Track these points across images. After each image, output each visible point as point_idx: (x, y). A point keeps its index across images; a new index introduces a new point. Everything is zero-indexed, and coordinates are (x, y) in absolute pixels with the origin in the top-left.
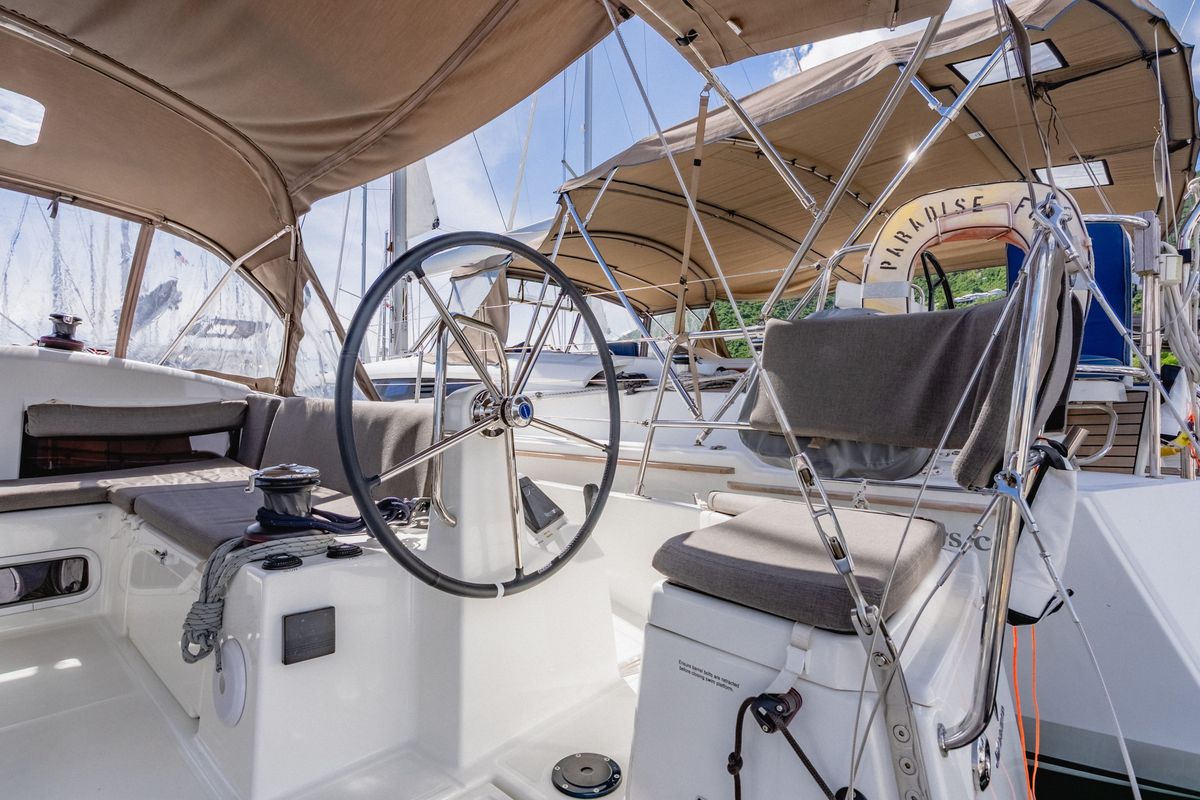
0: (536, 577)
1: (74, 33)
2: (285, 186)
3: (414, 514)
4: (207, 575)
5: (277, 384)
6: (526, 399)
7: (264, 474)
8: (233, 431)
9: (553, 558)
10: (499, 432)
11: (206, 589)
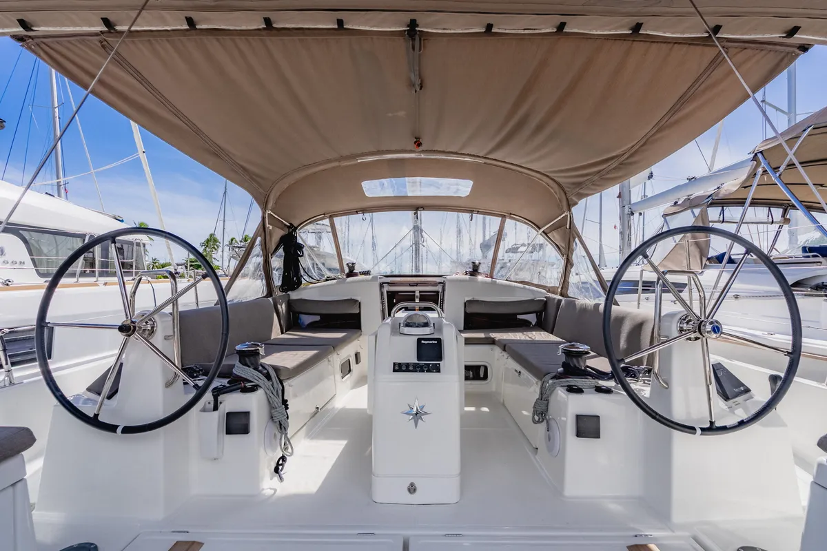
0: (724, 429)
1: (486, 155)
2: (566, 194)
3: (641, 375)
4: (542, 388)
5: (559, 290)
6: (717, 322)
7: (565, 347)
8: (539, 315)
9: (739, 420)
10: (697, 339)
11: (541, 394)
